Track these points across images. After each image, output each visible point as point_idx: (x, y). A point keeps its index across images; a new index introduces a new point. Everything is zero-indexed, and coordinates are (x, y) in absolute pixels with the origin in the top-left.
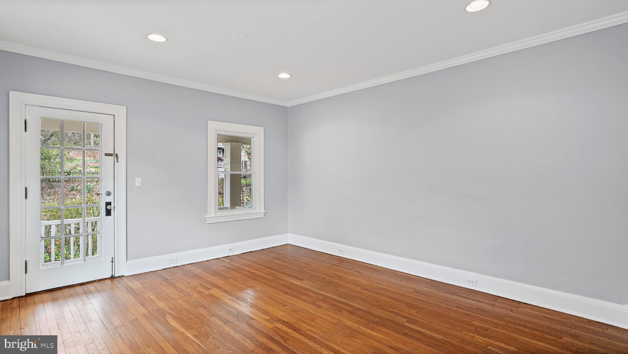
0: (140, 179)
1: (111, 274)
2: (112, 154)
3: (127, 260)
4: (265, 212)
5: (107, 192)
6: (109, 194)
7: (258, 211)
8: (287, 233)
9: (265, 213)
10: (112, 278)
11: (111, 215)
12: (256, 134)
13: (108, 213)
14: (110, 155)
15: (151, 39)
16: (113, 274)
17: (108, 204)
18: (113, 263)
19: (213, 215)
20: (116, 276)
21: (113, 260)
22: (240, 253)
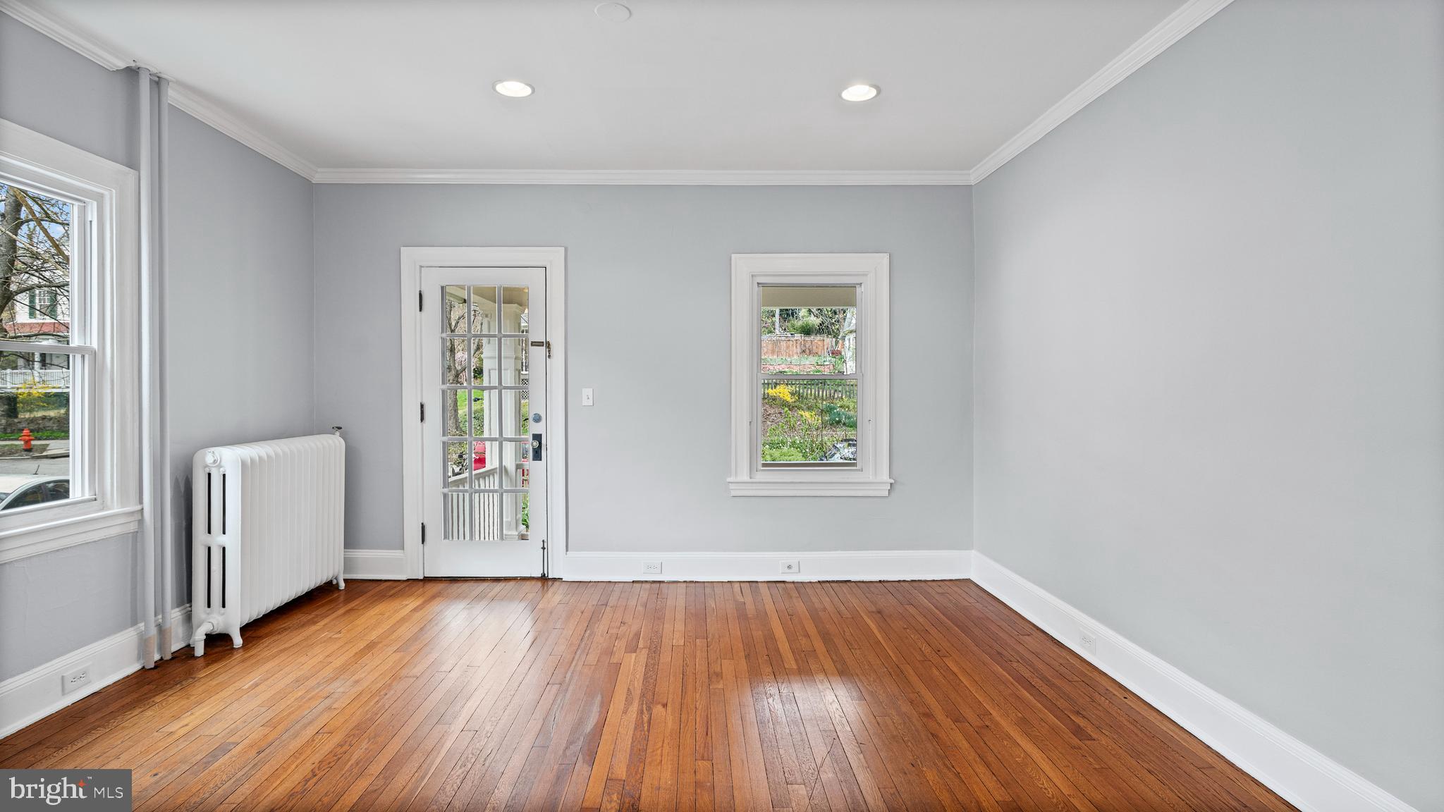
0: (590, 390)
1: (542, 572)
2: (543, 342)
3: (567, 550)
4: (892, 481)
5: (535, 414)
6: (537, 419)
7: (871, 479)
8: (968, 547)
9: (891, 484)
10: (544, 579)
11: (541, 460)
12: (866, 275)
13: (537, 455)
14: (539, 344)
15: (505, 94)
16: (546, 572)
17: (537, 437)
18: (546, 550)
19: (746, 478)
20: (550, 577)
21: (546, 546)
22: (815, 579)
